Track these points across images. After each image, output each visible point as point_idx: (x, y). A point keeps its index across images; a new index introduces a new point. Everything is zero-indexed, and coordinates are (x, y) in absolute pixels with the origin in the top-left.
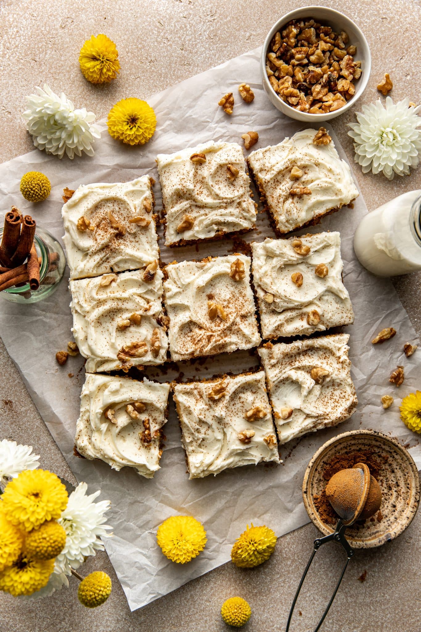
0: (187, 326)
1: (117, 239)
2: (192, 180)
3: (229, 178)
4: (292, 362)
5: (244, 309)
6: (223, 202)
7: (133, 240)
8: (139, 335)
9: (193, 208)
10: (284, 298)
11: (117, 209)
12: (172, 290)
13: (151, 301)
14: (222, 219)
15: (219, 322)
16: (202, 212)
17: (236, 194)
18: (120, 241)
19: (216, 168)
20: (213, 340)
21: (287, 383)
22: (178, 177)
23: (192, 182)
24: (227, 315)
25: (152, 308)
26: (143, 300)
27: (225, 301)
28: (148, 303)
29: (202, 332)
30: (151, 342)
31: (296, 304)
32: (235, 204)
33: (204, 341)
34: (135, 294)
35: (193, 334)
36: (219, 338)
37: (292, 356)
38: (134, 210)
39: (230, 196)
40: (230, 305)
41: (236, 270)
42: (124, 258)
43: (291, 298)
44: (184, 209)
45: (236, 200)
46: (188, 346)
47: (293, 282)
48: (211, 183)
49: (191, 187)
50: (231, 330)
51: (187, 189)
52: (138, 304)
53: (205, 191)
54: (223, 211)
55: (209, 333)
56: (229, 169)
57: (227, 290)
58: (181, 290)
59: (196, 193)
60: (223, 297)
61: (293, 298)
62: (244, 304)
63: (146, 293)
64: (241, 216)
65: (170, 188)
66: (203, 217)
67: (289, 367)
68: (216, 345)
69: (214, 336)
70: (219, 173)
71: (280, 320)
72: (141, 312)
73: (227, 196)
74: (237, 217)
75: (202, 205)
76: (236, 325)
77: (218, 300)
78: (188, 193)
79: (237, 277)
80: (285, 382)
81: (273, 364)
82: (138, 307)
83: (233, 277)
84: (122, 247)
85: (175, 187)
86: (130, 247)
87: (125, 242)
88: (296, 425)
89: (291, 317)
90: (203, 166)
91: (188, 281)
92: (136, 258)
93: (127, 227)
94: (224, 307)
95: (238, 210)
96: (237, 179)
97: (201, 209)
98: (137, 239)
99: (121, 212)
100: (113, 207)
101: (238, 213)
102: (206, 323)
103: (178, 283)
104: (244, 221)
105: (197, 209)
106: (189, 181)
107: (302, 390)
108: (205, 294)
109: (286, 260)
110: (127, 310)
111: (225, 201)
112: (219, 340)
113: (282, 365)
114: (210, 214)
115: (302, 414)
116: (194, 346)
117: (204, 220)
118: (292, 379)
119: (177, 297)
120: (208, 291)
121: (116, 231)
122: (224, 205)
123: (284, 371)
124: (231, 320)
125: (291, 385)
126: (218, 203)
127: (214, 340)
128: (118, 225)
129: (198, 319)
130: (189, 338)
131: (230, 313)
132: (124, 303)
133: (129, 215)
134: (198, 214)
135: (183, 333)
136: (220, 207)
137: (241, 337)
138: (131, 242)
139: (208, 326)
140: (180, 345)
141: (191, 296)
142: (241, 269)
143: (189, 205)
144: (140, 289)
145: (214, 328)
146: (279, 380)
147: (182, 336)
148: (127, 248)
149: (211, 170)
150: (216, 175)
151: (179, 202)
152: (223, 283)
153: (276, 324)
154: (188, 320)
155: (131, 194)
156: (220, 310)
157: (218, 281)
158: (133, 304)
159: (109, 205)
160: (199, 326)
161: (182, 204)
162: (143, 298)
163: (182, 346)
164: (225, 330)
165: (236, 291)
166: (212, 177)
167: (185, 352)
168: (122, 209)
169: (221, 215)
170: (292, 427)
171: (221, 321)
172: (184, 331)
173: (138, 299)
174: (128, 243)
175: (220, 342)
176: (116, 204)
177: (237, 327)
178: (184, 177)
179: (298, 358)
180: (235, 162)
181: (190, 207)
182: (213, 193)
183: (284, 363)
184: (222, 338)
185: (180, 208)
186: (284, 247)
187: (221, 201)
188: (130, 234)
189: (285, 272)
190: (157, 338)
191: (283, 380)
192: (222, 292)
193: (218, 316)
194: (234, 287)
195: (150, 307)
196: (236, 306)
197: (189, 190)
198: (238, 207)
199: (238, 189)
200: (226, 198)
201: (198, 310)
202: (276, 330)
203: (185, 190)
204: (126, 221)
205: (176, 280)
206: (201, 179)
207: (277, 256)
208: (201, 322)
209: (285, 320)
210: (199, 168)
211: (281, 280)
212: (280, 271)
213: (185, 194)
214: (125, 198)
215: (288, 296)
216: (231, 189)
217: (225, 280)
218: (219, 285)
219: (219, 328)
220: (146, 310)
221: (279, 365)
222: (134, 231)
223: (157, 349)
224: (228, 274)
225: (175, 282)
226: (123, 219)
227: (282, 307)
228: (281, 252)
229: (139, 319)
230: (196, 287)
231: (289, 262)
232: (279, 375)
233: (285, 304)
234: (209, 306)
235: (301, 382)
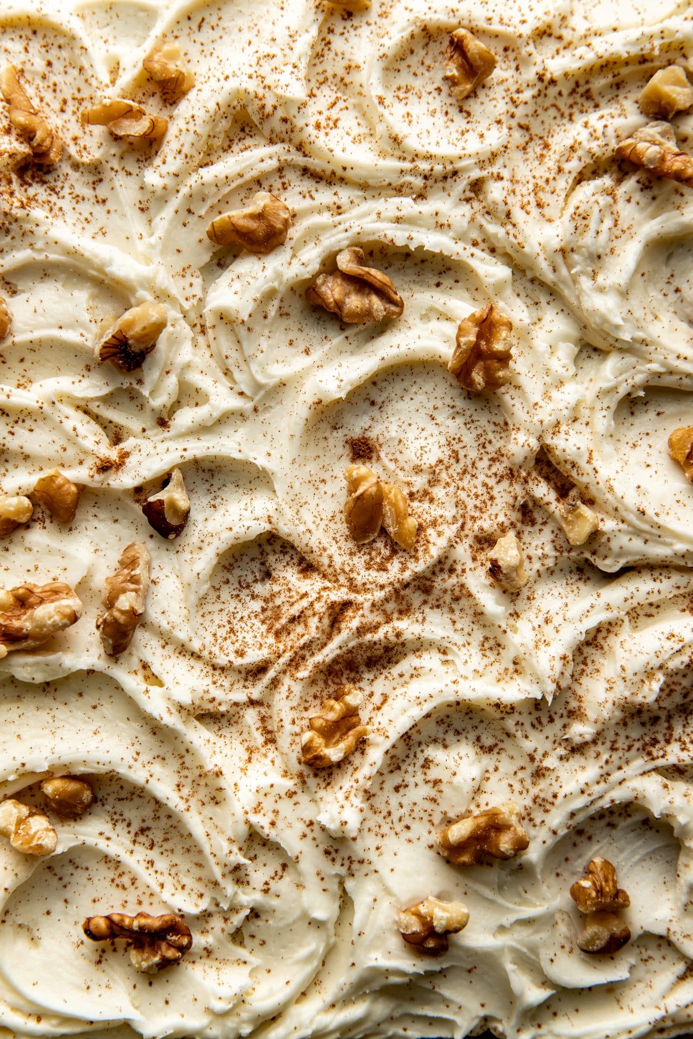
0: (256, 552)
1: (24, 183)
2: (303, 65)
3: (451, 81)
4: (655, 742)
5: (493, 510)
6: (413, 172)
7: (87, 192)
8: (63, 563)
9: (291, 176)
10: (632, 518)
11: (39, 64)
12: (213, 398)
13: (130, 433)
14: (399, 236)
15: (386, 552)
16: (325, 196)
17: (473, 145)
18: (36, 190)
19: (406, 34)
20: (352, 622)
21: (623, 823)
22: (250, 50)
23: (302, 74)
24: (420, 529)
25: (131, 461)
26: (95, 427)
27: (418, 470)
28: (117, 440)
29: (312, 585)
30: (105, 594)
31: (680, 547)
32: (461, 185)
33: (313, 622)
34: (64, 398)
35: (276, 588)
36: (376, 618)
37: (655, 720)
38: (106, 78)
39: (446, 150)
40: (438, 492)
41: (476, 346)
42: (41, 257)
43: (661, 520)
44: (254, 173)
45: (466, 169)
46: (249, 638)
47: (676, 461)
48: (375, 89)
49: (297, 91)
50: (427, 590)
51: (279, 97)
52: (73, 438)
53: (349, 121)
54: (407, 205)
55: (339, 595)
56: (458, 46)
57: (431, 428)
58: (249, 406)
59: (312, 121)
60: (411, 454)
61: (669, 522)
62: (495, 493)
63: (108, 400)
64: (475, 235)
65: (213, 83)
66: (325, 218)
67: (639, 763)
68: (360, 645)
69: (359, 607)
70: (414, 60)
71: (608, 607)
72: (81, 474)
73: (434, 150)
74: (458, 239)
75: (329, 168)
76: (452, 570)
77: (391, 466)
78: (280, 113)
79: (478, 377)
80: (615, 819)
81: (577, 740)
82: (71, 451)
83: (462, 374)
84: (38, 213)
85: (232, 84)
86: (71, 217)
87: (54, 198)
88: (644, 999)
89: (654, 599)
90: (356, 22)
91: (278, 371)
92: (88, 261)
93: (67, 137)
94: (411, 495)
95: (466, 209)
96: (481, 93)
97: (322, 186)
98: (102, 191)
99: (53, 78)
100: (23, 57)
101: (464, 223)
102: (333, 550)
103: (237, 375)
104: (484, 255)
105: (307, 185)
106: (290, 68)
107: (682, 859)
108: (340, 434)
109: (655, 367)
110: (27, 457)
111: (424, 166)
112: (377, 627)
113: (613, 749)
114: (356, 211)
115: (671, 956)
116: (271, 640)
117: (324, 228)
118: (648, 811)
119: (228, 430)
120: (357, 427)
121: (23, 149)
122: (418, 182)
123: (617, 776)
124: (435, 552)
125: (640, 836)
126: (392, 171)
127: (355, 623)
128: (36, 120)
129: (302, 528)
130: (256, 606)
131: (434, 523)
132: (17, 429)
133: (85, 94)
134: (308, 202)
135: (234, 580)
136: (399, 191)
137: (464, 623)
138: (78, 199)
139: (338, 561)
140: (213, 629)
141: (286, 433)
142: (498, 346)
143: (273, 164)
144: (86, 382)
145: (362, 576)
146: (592, 810)
147: (225, 593)
148: (59, 222)
149: (385, 41)
150: (402, 66)
151: (235, 148)
152: (421, 398)
153: (591, 622)
154: (261, 527)
155: (101, 16)
156: (394, 505)
157: (398, 387)
158: (54, 436)
159: (9, 45)
160: (302, 560)
161: (247, 154)
162: (97, 418)
163: (222, 632)
164: (406, 586)
165: (469, 438)
166: (386, 69)
167: (232, 657)
168: (58, 66)
169: (398, 220)
170: (625, 1002)
171: (394, 552)
172: (237, 572)
173: (75, 420)
174: (66, 203)
175: (379, 635)
176: (36, 46)
177: (453, 580)
178: (275, 50)
179: (678, 731)
180: (483, 25)
181: (280, 170)
182: (380, 129)
183: (622, 743)
184: (388, 620)
185: (237, 169)
186: (650, 317)
187: (407, 165)
188: (76, 166)
189: (646, 420)
190: (134, 580)
191: (611, 811)
192: (412, 433)
193: (384, 532)
194: (460, 420)
195: (125, 455)
196: (462, 495)
197: (284, 102)
198: (468, 200)
199: (481, 128)
200: (429, 157)
201: (307, 494)
202: (588, 644)
203: (270, 102)
204: (68, 115)
205: (230, 362)
206: (341, 72)
207: (621, 350)
208: (314, 543)
209: (628, 606)
210: (338, 29)
211: (626, 449)
212: (625, 412)
213: (266, 117)
214: (75, 26)
215: (650, 512)
216: (453, 127)
217: (428, 387)
218: (401, 405)
219: (383, 578)
220: (105, 467)
221: (600, 748)
222: (95, 154)
223: (122, 619)
224: (443, 365)
225: (227, 373)
226: (56, 106)
227: (622, 552)
228: (640, 335)
229: (69, 499)
230: (311, 399)
231: (668, 381)
232: (597, 789)
233: (637, 544)
234: (354, 484)
235: (684, 828)
